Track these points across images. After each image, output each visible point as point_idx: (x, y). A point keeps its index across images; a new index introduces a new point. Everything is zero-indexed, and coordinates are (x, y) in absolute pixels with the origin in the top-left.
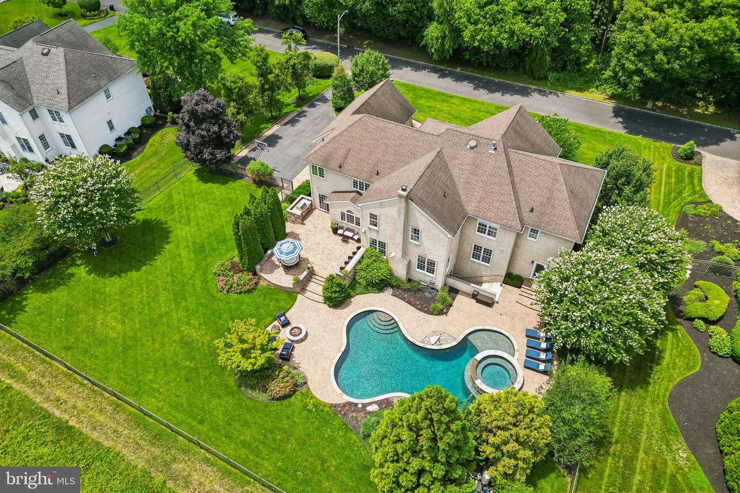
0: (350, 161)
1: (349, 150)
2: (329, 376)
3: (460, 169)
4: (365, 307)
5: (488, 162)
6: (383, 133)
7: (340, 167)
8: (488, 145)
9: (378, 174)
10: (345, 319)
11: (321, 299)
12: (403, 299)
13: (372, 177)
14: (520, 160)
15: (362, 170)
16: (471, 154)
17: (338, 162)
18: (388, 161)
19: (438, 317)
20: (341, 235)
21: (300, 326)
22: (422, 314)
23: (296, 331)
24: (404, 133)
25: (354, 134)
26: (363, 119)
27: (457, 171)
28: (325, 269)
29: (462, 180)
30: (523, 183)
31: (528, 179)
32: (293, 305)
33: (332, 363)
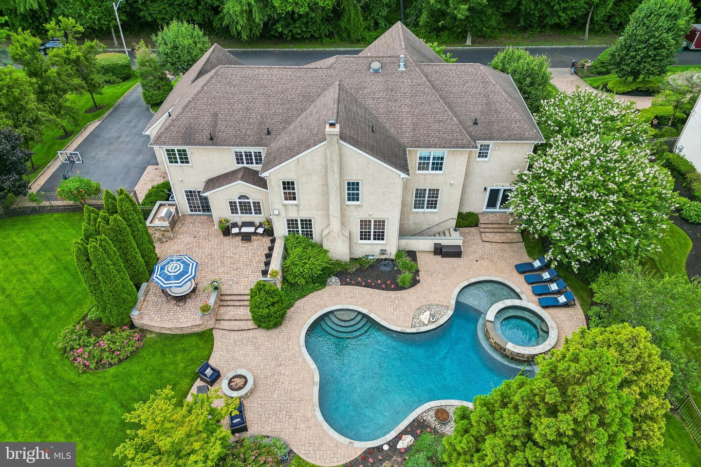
0: (223, 128)
1: (216, 115)
2: (317, 424)
3: (373, 99)
4: (316, 312)
5: (403, 82)
6: (255, 82)
7: (211, 139)
8: (394, 63)
9: (269, 133)
10: (298, 337)
11: (251, 324)
12: (358, 284)
13: (262, 139)
14: (437, 72)
15: (245, 135)
16: (379, 79)
17: (206, 133)
18: (276, 114)
19: (412, 290)
20: (236, 234)
21: (240, 372)
22: (390, 293)
23: (238, 382)
24: (282, 75)
25: (215, 93)
26: (220, 72)
27: (371, 101)
28: (237, 283)
29: (382, 111)
30: (452, 96)
31: (454, 90)
32: (212, 348)
33: (313, 406)
